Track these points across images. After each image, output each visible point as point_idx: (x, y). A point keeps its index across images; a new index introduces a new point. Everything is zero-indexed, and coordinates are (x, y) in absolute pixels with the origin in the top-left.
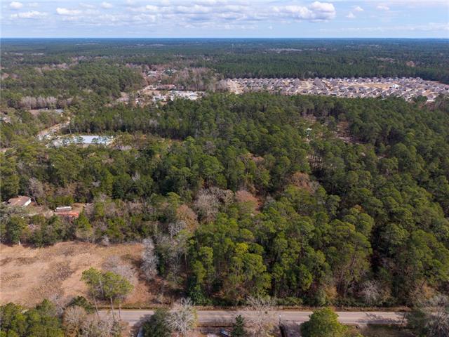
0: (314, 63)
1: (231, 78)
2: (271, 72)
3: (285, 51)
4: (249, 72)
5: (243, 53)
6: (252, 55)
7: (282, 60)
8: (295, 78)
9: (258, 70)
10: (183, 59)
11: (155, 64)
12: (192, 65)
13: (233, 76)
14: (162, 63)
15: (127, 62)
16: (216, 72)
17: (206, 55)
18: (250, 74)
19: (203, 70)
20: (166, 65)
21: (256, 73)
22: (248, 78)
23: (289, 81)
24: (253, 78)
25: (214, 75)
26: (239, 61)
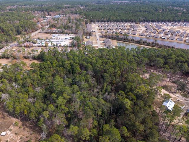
0: (140, 11)
1: (94, 22)
2: (118, 18)
3: (122, 3)
4: (105, 18)
5: (101, 4)
6: (106, 5)
7: (122, 9)
8: (132, 22)
9: (110, 17)
10: (69, 7)
11: (51, 11)
12: (72, 13)
13: (95, 20)
14: (55, 11)
15: (36, 10)
16: (85, 18)
17: (82, 5)
18: (105, 19)
19: (77, 16)
20: (57, 12)
21: (109, 19)
22: (105, 22)
23: (129, 24)
24: (108, 21)
25: (83, 21)
26: (99, 9)
